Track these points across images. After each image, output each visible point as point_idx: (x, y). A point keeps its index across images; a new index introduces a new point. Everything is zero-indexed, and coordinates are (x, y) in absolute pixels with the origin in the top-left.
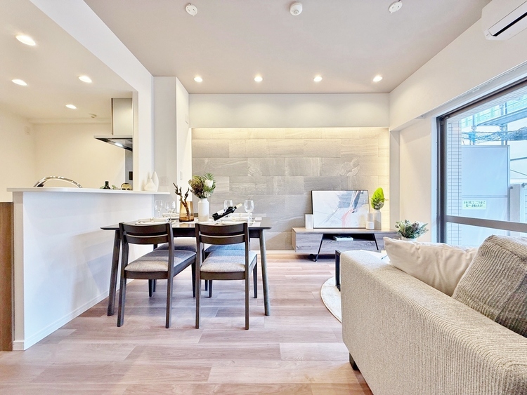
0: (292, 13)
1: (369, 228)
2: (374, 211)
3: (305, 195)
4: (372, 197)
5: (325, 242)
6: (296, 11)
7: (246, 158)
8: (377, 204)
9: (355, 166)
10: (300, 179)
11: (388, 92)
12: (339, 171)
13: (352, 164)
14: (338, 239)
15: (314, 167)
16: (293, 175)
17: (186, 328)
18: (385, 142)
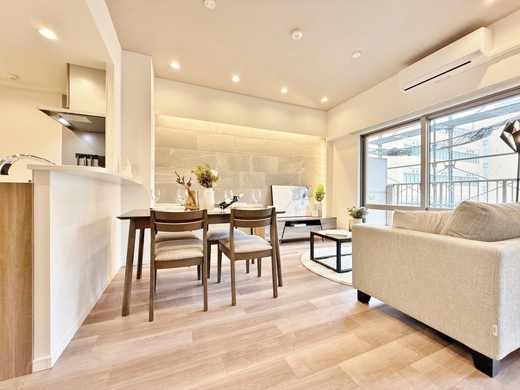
0: (294, 37)
1: (314, 216)
2: (316, 202)
3: (266, 190)
4: (315, 192)
5: (287, 228)
6: (297, 36)
7: (213, 151)
8: (319, 197)
9: (303, 166)
10: (262, 175)
11: (326, 111)
12: (291, 170)
13: (301, 164)
14: (296, 225)
15: (273, 165)
16: (256, 170)
17: (223, 308)
18: (323, 149)
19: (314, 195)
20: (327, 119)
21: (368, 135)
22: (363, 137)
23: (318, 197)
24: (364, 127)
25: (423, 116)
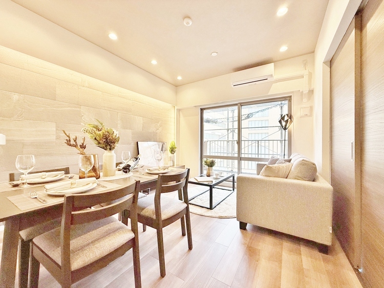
0: (185, 24)
3: (133, 145)
4: (169, 147)
6: (188, 23)
9: (161, 126)
10: (129, 132)
12: (152, 129)
15: (138, 124)
18: (173, 115)
19: (169, 149)
20: (176, 92)
21: (205, 109)
22: (202, 110)
23: (172, 151)
24: (204, 103)
25: (239, 103)
